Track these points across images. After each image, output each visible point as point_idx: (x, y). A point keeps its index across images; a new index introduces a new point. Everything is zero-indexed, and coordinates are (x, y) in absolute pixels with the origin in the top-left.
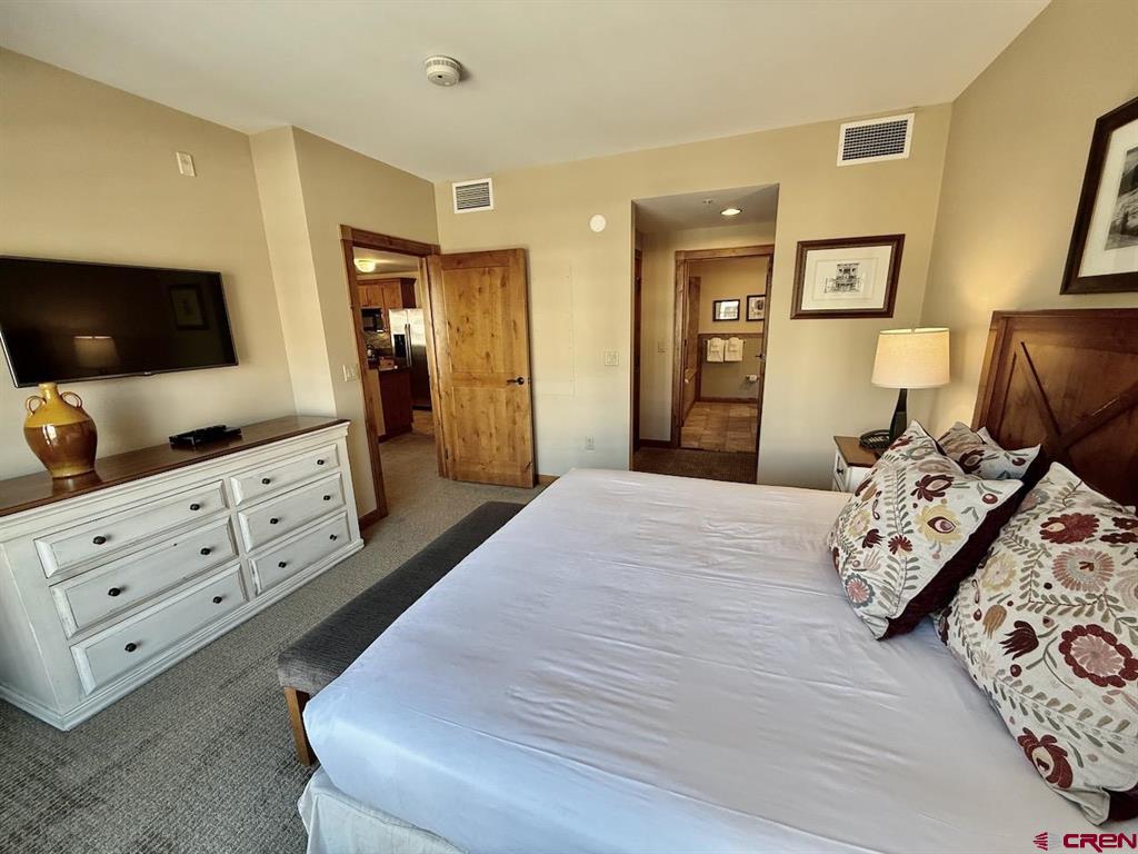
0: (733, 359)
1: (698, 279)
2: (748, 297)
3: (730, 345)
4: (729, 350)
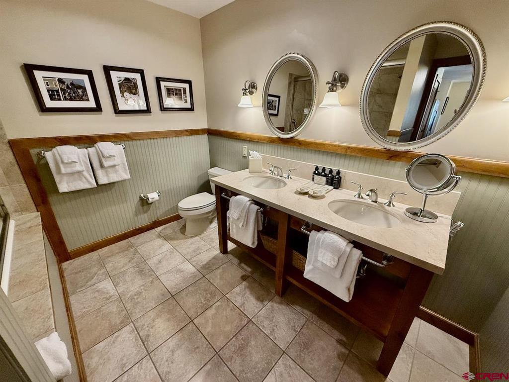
0: (114, 178)
4: (102, 166)
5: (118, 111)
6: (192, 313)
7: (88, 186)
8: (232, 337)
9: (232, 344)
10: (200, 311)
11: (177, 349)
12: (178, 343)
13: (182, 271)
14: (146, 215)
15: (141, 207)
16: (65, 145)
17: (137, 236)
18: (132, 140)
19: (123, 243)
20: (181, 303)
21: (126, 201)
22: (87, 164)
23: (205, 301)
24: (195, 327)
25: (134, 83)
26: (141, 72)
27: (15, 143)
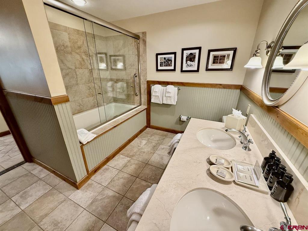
0: (169, 103)
4: (165, 96)
5: (182, 71)
6: (141, 175)
7: (159, 103)
8: (133, 200)
9: (129, 202)
10: (143, 178)
11: (123, 179)
12: (126, 178)
13: (162, 159)
14: (180, 126)
15: (179, 121)
16: (159, 84)
17: (172, 134)
18: (184, 86)
19: (166, 133)
20: (145, 168)
21: (174, 115)
22: (161, 94)
23: (150, 177)
24: (134, 180)
25: (194, 56)
26: (200, 48)
27: (148, 82)
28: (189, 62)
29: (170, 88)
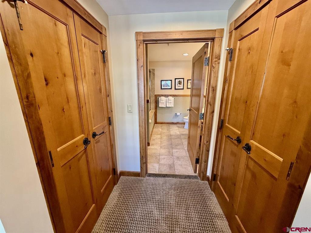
0: (170, 106)
1: (154, 70)
2: (175, 79)
3: (168, 100)
4: (168, 102)
5: (175, 89)
7: (164, 107)
15: (175, 116)
16: (164, 96)
17: (172, 124)
18: (177, 96)
21: (172, 113)
22: (165, 101)
25: (181, 82)
26: (183, 79)
27: (155, 95)
28: (179, 85)
29: (170, 98)
